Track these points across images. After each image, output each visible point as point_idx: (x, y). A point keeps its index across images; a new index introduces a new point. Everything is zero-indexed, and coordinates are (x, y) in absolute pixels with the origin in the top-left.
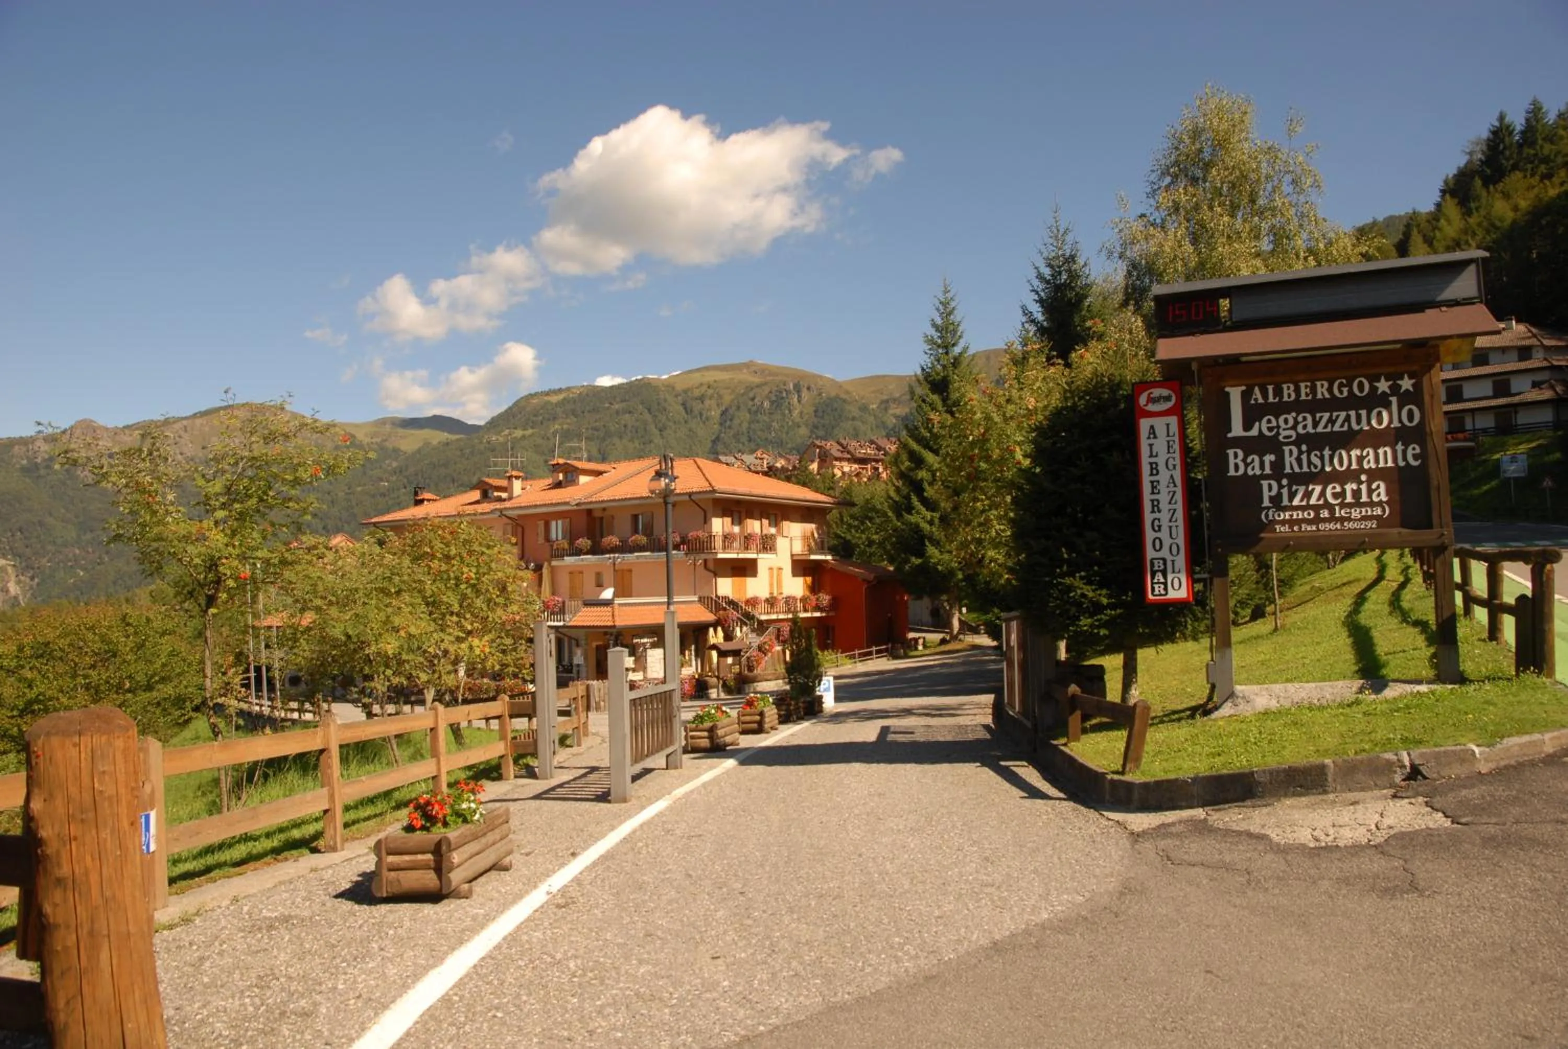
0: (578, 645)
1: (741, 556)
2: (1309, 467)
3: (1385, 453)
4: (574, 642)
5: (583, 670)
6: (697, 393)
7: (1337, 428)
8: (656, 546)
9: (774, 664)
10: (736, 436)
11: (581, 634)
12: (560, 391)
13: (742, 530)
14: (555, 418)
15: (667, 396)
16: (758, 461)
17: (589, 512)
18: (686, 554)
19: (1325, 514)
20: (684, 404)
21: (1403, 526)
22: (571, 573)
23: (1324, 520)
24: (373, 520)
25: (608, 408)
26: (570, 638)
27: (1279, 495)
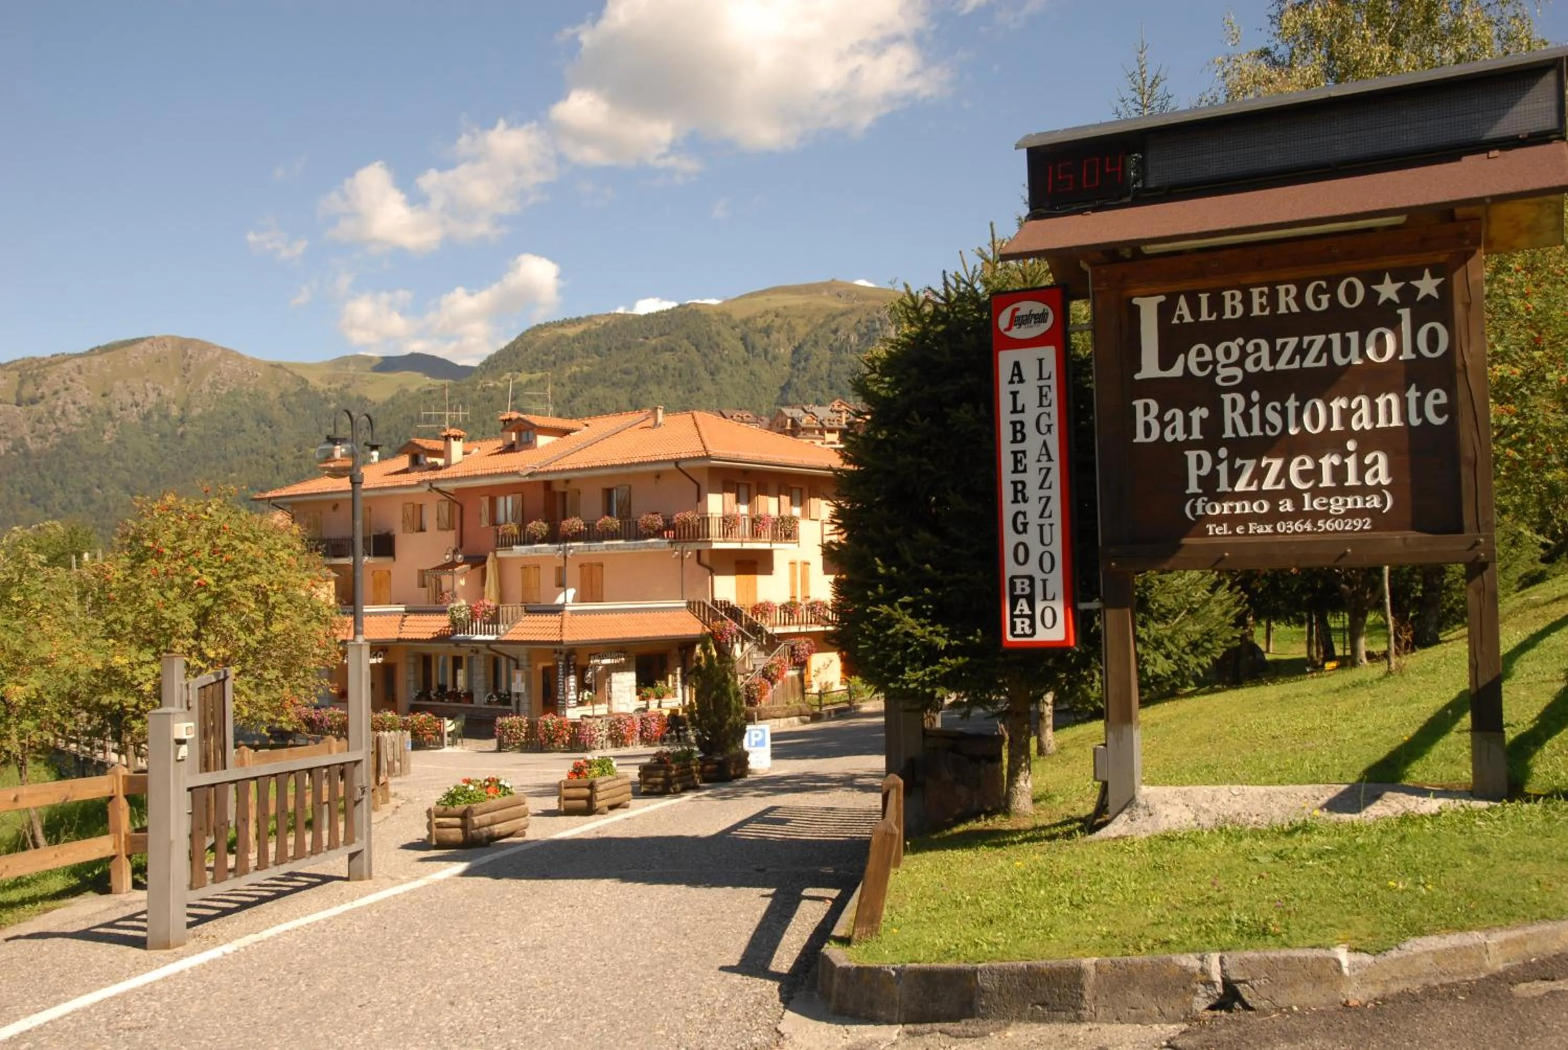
0: (517, 667)
1: (747, 546)
2: (1263, 429)
3: (1389, 404)
4: (512, 662)
5: (524, 701)
6: (760, 323)
7: (1309, 363)
8: (633, 532)
9: (785, 695)
10: (814, 382)
11: (521, 651)
12: (579, 320)
13: (752, 510)
14: (572, 358)
15: (722, 328)
16: (835, 415)
17: (548, 485)
18: (671, 543)
19: (1287, 506)
20: (743, 339)
21: (1415, 527)
22: (524, 568)
23: (1286, 517)
24: (268, 495)
25: (642, 344)
26: (508, 657)
27: (1214, 473)
